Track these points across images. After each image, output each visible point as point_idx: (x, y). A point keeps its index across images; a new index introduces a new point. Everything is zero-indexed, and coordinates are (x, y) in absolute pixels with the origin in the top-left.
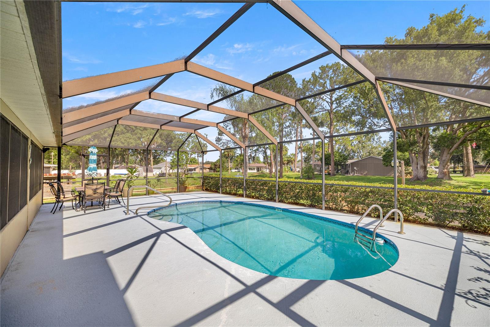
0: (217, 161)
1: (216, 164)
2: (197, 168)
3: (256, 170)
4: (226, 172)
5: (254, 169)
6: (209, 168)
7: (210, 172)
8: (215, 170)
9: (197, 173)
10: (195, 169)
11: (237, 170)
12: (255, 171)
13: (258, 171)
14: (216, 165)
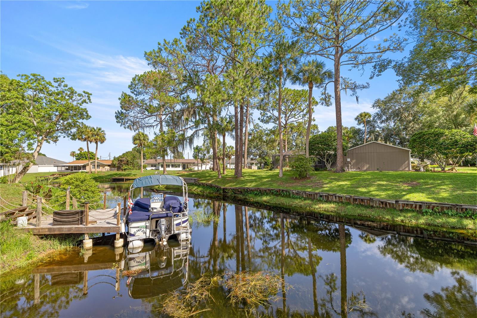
0: (123, 154)
1: (120, 159)
2: (88, 164)
3: (181, 167)
4: (138, 171)
5: (179, 166)
6: (109, 166)
7: (111, 170)
8: (119, 168)
9: (86, 172)
10: (84, 167)
11: (154, 168)
12: (181, 169)
13: (184, 168)
14: (121, 161)
